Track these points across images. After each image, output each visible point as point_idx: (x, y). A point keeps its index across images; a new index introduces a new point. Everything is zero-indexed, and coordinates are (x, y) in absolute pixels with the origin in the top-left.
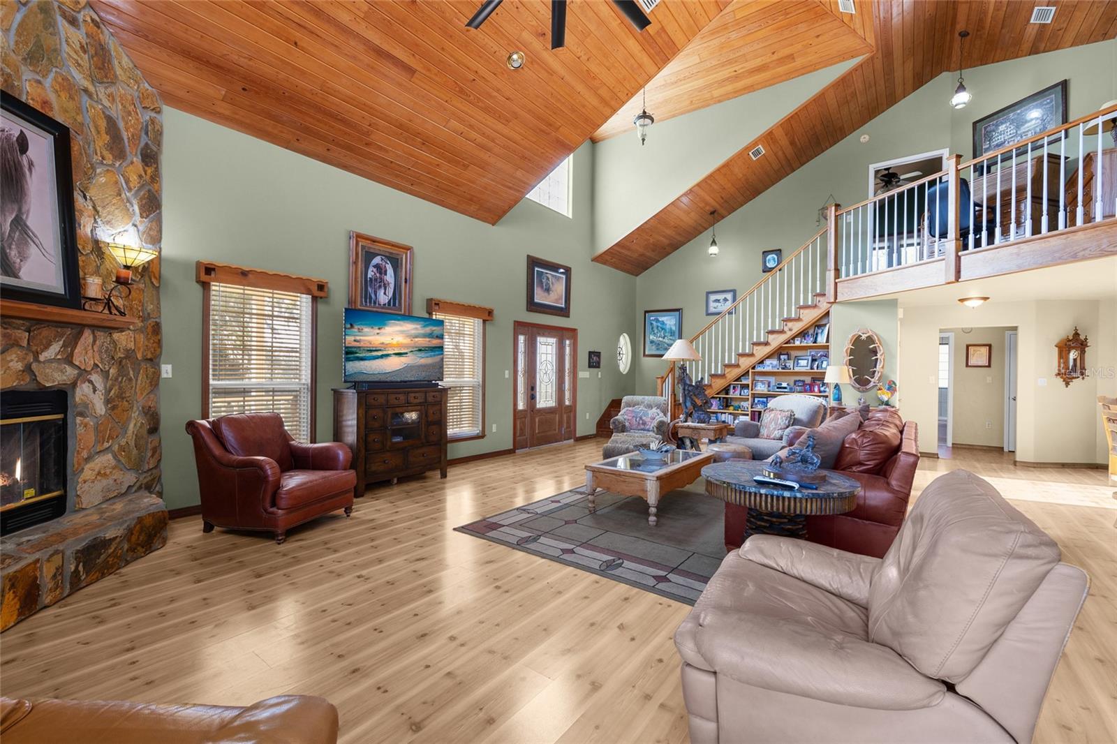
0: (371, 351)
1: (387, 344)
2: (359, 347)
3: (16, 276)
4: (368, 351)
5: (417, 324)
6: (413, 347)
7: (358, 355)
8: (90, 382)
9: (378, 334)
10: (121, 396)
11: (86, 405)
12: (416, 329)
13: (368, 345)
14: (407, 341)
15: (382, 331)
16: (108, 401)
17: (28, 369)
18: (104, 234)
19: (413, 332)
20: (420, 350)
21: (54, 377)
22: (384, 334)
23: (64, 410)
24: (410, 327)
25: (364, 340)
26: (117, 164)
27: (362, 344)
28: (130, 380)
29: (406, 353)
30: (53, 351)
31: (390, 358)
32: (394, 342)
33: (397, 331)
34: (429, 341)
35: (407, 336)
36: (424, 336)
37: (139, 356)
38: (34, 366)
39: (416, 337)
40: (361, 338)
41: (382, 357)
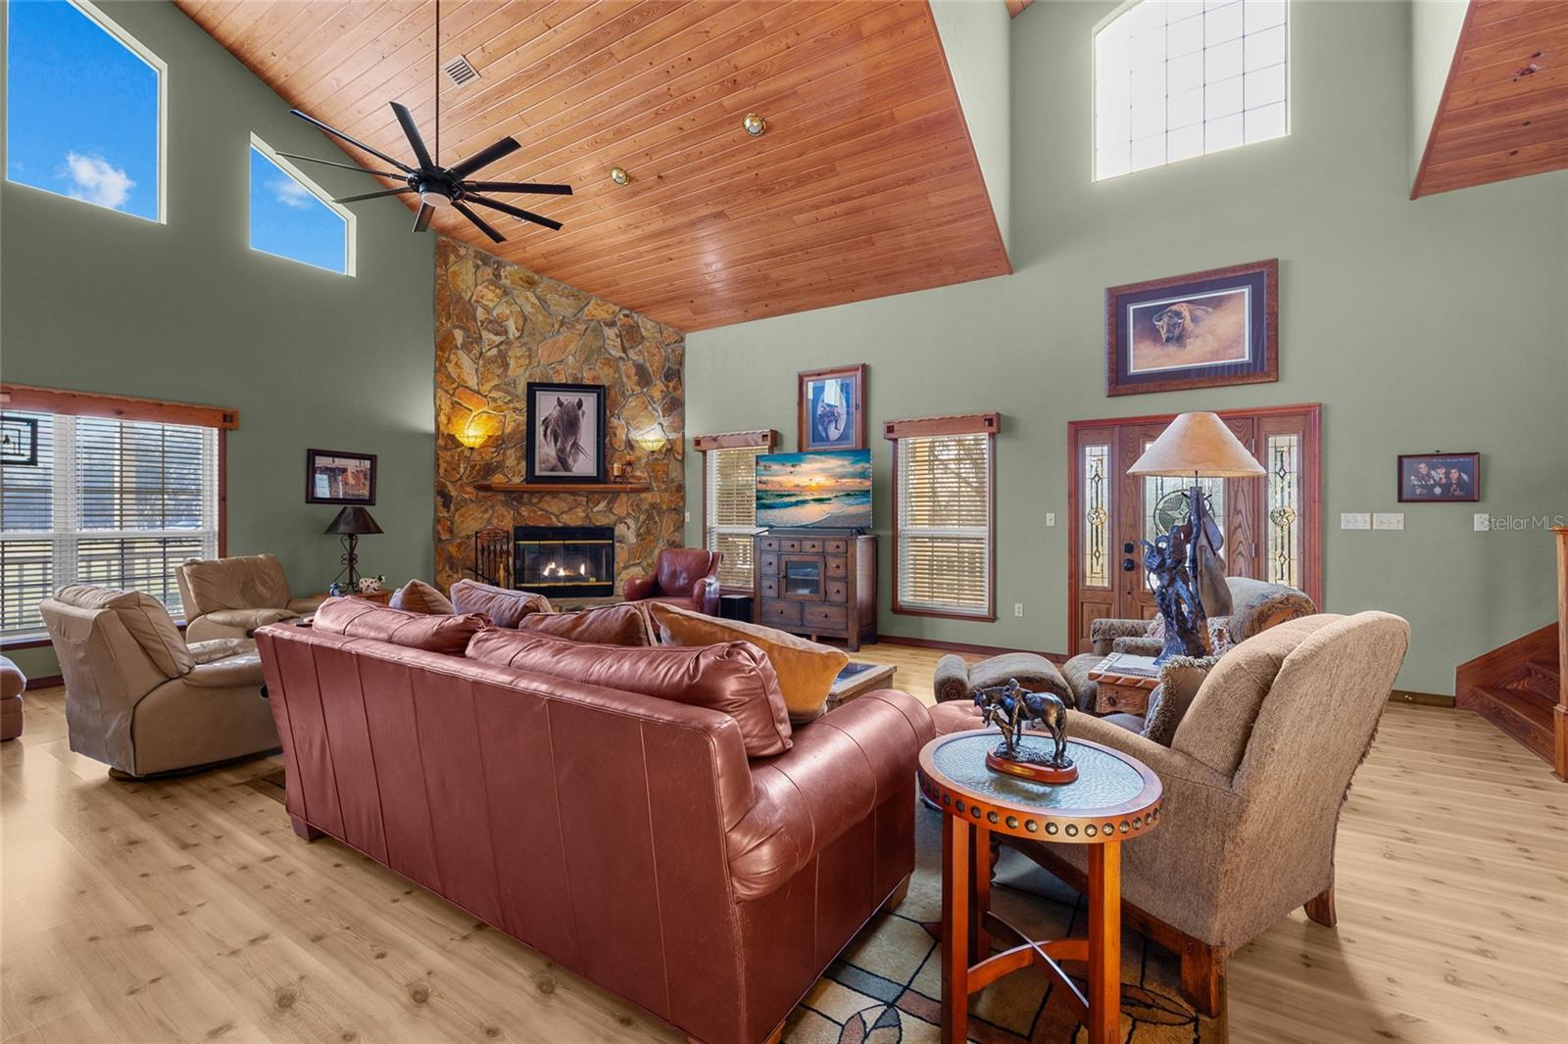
0: (782, 496)
1: (804, 487)
2: (766, 491)
3: (571, 471)
4: (778, 495)
5: (844, 460)
6: (839, 491)
7: (764, 501)
8: (626, 523)
9: (791, 473)
10: (648, 532)
11: (624, 537)
12: (843, 466)
13: (777, 487)
14: (830, 482)
15: (798, 469)
16: (638, 535)
17: (587, 516)
18: (635, 435)
19: (839, 470)
20: (848, 495)
21: (603, 521)
22: (800, 474)
23: (612, 538)
24: (834, 464)
25: (772, 482)
26: (645, 390)
27: (769, 487)
28: (656, 522)
29: (830, 499)
30: (602, 506)
31: (807, 505)
32: (813, 484)
33: (819, 469)
34: (860, 483)
35: (831, 476)
36: (854, 476)
37: (664, 507)
38: (590, 515)
39: (843, 477)
40: (770, 478)
41: (797, 503)
